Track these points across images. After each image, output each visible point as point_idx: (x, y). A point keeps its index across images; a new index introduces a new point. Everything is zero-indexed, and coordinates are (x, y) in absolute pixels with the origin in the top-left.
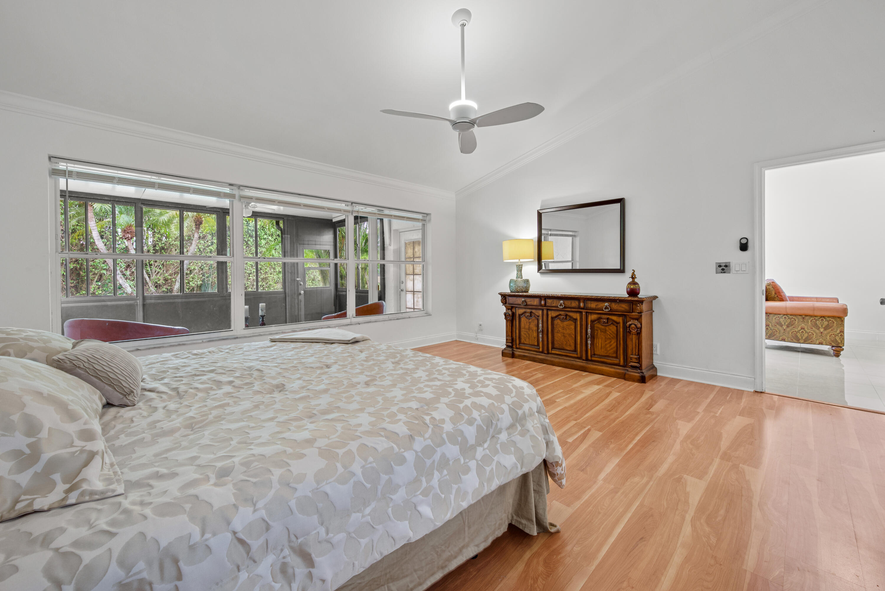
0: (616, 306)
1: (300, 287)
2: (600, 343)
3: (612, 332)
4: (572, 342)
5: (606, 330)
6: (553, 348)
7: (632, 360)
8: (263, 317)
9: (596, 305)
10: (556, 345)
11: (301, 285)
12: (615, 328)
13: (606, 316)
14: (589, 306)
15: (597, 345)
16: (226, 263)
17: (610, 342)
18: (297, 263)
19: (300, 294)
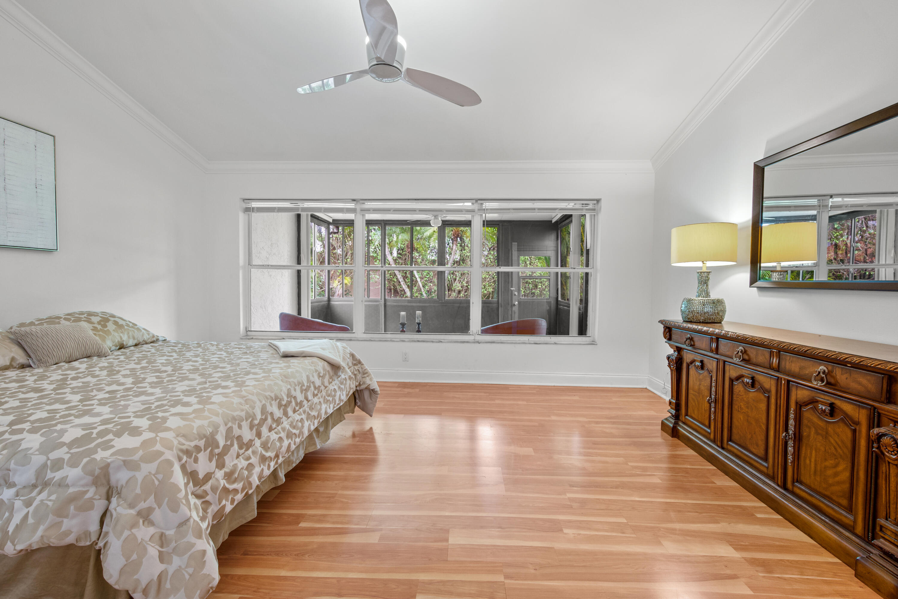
0: (844, 377)
1: (514, 297)
2: (813, 460)
3: (842, 442)
4: (761, 437)
5: (827, 433)
6: (730, 439)
7: (885, 534)
8: (419, 324)
9: (801, 368)
10: (735, 437)
11: (515, 295)
12: (849, 434)
13: (827, 398)
14: (787, 367)
15: (808, 462)
16: (444, 272)
17: (836, 466)
18: (512, 272)
19: (514, 305)
